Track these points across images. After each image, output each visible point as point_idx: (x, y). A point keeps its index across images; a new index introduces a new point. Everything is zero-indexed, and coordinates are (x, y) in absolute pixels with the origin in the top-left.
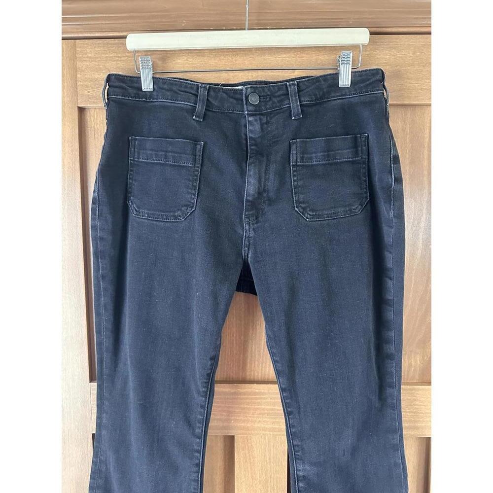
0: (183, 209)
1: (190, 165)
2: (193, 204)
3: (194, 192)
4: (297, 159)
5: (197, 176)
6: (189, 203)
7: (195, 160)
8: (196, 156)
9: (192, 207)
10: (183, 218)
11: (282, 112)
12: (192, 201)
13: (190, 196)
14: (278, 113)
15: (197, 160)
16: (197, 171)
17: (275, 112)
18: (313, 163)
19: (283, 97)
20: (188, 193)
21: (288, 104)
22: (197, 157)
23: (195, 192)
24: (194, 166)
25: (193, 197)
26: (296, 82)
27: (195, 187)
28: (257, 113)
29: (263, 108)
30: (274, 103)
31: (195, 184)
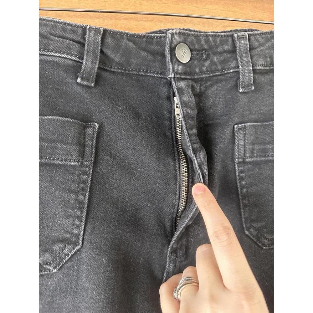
0: (56, 247)
1: (73, 163)
2: (77, 236)
3: (79, 213)
4: (245, 153)
5: (85, 182)
6: (68, 236)
7: (82, 154)
8: (84, 146)
9: (76, 244)
10: (55, 268)
11: (225, 80)
12: (75, 231)
13: (71, 220)
14: (217, 82)
15: (88, 154)
16: (85, 173)
17: (214, 78)
18: (267, 158)
19: (227, 56)
20: (68, 216)
21: (235, 68)
22: (87, 149)
23: (82, 213)
24: (82, 165)
25: (77, 222)
26: (247, 34)
27: (81, 203)
28: (188, 77)
29: (197, 70)
30: (213, 63)
31: (81, 198)
